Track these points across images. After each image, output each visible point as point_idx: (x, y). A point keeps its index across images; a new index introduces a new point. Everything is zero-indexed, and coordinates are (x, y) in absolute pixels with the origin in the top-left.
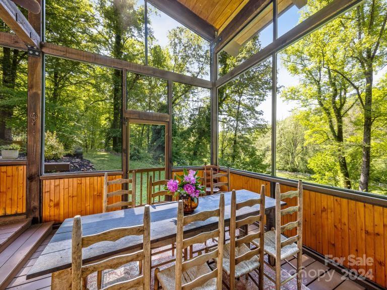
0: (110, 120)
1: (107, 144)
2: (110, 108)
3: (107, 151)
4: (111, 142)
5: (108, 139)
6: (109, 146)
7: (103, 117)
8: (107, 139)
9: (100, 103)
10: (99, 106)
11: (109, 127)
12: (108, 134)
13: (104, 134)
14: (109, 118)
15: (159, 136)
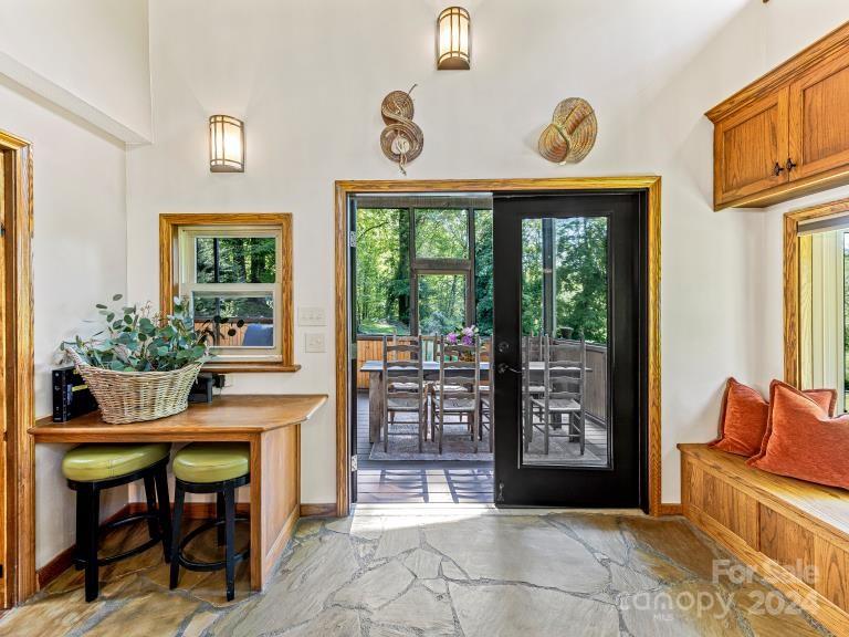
0: (393, 264)
1: (388, 309)
2: (392, 239)
3: (390, 322)
4: (397, 306)
5: (391, 299)
6: (392, 314)
7: (382, 258)
8: (389, 299)
9: (376, 230)
10: (374, 237)
11: (391, 277)
12: (391, 289)
13: (384, 291)
14: (392, 259)
15: (485, 292)
